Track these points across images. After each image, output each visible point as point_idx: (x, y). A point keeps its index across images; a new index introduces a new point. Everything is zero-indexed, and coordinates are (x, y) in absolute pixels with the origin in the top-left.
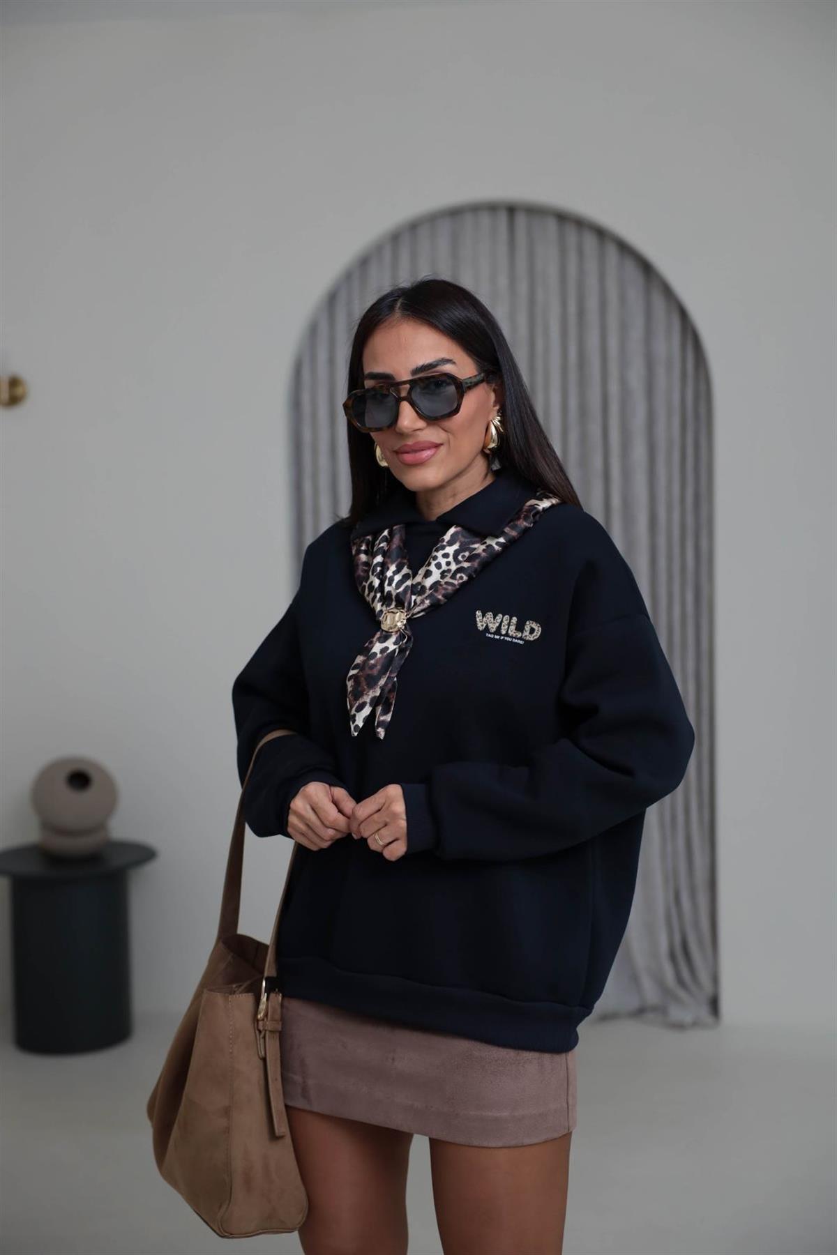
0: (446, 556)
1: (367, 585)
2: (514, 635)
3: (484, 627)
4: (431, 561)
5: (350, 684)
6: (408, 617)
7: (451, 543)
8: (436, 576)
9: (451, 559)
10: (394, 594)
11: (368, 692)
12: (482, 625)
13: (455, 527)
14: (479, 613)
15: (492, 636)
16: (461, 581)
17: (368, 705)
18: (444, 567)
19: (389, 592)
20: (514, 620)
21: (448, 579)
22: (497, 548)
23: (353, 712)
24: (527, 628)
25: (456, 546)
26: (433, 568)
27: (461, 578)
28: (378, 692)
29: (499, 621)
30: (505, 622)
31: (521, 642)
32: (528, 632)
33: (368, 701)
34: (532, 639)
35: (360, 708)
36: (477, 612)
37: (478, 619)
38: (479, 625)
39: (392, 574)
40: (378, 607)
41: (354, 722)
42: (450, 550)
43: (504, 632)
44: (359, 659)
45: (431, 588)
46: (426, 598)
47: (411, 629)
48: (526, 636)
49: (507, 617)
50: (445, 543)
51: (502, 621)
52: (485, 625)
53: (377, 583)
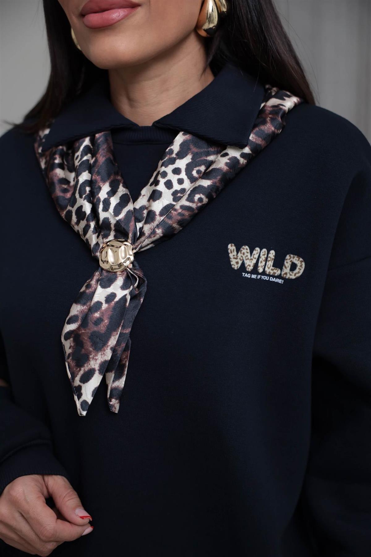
0: (177, 171)
1: (74, 210)
2: (272, 273)
3: (239, 265)
4: (159, 178)
5: (68, 345)
6: (134, 251)
7: (181, 155)
8: (167, 199)
9: (183, 175)
10: (113, 221)
11: (96, 355)
12: (237, 263)
13: (184, 134)
14: (231, 247)
15: (248, 276)
16: (199, 204)
17: (97, 373)
18: (177, 187)
19: (106, 220)
20: (272, 253)
21: (184, 202)
22: (242, 161)
23: (77, 382)
24: (288, 264)
25: (188, 159)
26: (161, 187)
27: (200, 200)
28: (108, 355)
29: (256, 256)
30: (263, 258)
31: (280, 281)
32: (289, 269)
33: (97, 367)
34: (293, 277)
35: (86, 378)
36: (229, 246)
37: (231, 255)
38: (233, 262)
39: (106, 196)
40: (93, 239)
41: (79, 397)
42: (182, 164)
43: (261, 270)
44: (76, 309)
45: (161, 214)
46: (158, 226)
47: (142, 268)
48: (286, 274)
49: (264, 250)
50: (174, 155)
51: (259, 257)
52: (240, 262)
53: (87, 208)
